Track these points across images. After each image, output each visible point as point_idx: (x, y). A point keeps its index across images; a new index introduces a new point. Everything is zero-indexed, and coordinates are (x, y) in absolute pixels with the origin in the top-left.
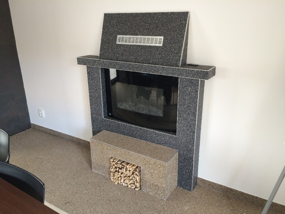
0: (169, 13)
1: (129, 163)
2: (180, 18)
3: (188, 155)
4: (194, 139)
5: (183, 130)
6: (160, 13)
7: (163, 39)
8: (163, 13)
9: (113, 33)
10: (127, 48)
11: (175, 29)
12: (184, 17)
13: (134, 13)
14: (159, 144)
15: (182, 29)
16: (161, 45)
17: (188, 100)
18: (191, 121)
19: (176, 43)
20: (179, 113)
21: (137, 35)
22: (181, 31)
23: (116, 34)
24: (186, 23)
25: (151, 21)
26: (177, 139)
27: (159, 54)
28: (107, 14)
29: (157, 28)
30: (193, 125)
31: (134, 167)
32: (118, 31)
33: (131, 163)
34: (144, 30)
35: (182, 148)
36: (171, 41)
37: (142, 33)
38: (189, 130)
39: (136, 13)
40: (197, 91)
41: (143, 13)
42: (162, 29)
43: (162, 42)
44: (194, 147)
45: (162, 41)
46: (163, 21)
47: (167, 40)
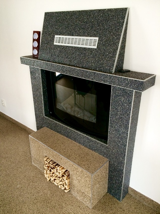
0: (106, 9)
1: (60, 165)
2: (118, 16)
3: (118, 166)
4: (125, 152)
5: (114, 142)
6: (97, 10)
7: (97, 41)
8: (100, 10)
9: (52, 33)
10: (63, 49)
11: (111, 29)
12: (122, 14)
13: (71, 12)
14: (91, 149)
15: (118, 29)
16: (96, 47)
17: (120, 111)
18: (122, 134)
19: (111, 45)
20: (111, 123)
21: (73, 35)
22: (117, 32)
23: (54, 34)
24: (124, 22)
25: (87, 19)
26: (108, 149)
27: (93, 57)
28: (47, 13)
29: (92, 27)
30: (125, 138)
31: (64, 171)
32: (56, 31)
33: (61, 165)
34: (80, 30)
35: (113, 158)
36: (106, 43)
37: (78, 33)
38: (120, 142)
39: (73, 11)
40: (130, 103)
41: (80, 11)
42: (98, 29)
43: (97, 44)
44: (124, 160)
45: (97, 42)
46: (99, 19)
47: (102, 42)
